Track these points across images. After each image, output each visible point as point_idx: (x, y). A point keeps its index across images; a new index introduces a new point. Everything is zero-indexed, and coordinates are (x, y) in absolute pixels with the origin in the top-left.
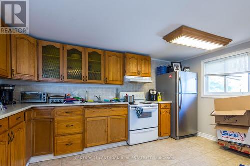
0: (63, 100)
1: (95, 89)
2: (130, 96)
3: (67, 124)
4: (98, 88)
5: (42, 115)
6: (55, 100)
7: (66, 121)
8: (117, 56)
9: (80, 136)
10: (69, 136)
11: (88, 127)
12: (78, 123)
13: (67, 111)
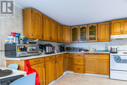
0: (78, 50)
1: (94, 45)
2: (114, 49)
3: (78, 60)
4: (96, 44)
5: (70, 56)
6: (75, 50)
7: (77, 59)
8: (105, 25)
9: (83, 67)
10: (79, 66)
11: (86, 63)
12: (82, 60)
13: (78, 55)
